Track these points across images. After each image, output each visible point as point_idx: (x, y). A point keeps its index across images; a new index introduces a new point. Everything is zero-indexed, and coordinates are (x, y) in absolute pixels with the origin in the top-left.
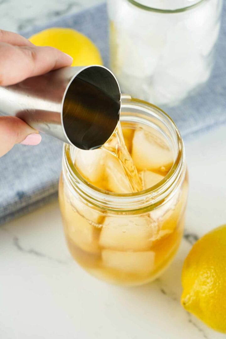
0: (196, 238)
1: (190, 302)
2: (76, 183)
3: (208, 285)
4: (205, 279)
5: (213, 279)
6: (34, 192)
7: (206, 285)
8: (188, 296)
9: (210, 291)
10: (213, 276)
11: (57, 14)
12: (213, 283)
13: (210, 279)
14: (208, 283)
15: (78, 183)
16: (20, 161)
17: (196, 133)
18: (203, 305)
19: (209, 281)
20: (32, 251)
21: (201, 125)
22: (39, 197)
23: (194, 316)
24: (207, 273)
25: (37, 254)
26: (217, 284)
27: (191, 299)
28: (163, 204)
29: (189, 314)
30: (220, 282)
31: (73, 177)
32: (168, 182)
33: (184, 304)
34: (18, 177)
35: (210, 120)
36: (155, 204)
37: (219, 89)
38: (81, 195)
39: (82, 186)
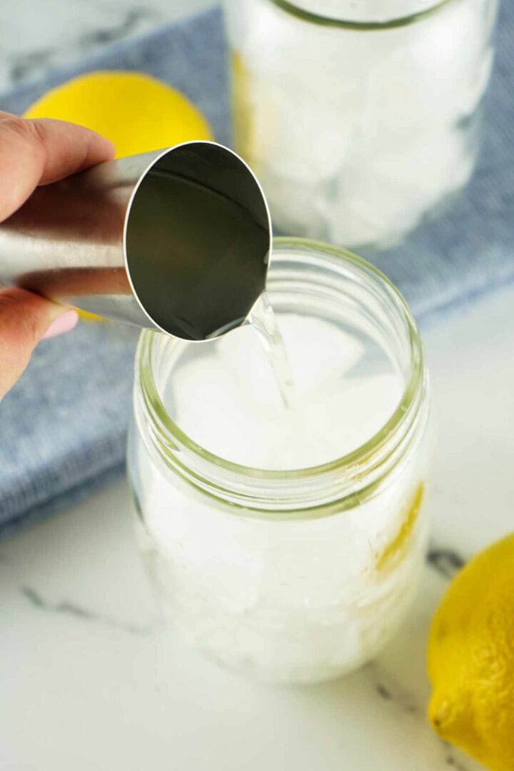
1: (451, 719)
2: (169, 448)
3: (493, 677)
4: (485, 662)
5: (503, 662)
6: (65, 467)
7: (487, 678)
8: (445, 704)
9: (497, 691)
10: (505, 656)
11: (103, 37)
12: (504, 671)
13: (496, 662)
14: (493, 672)
15: (177, 449)
16: (30, 393)
17: (443, 309)
18: (482, 725)
19: (495, 666)
20: (68, 608)
21: (454, 289)
22: (78, 477)
23: (462, 752)
24: (490, 648)
25: (79, 613)
27: (454, 710)
29: (446, 744)
31: (164, 436)
32: (391, 437)
33: (437, 723)
34: (26, 430)
35: (476, 278)
36: (360, 492)
37: (493, 202)
38: (182, 477)
39: (184, 455)
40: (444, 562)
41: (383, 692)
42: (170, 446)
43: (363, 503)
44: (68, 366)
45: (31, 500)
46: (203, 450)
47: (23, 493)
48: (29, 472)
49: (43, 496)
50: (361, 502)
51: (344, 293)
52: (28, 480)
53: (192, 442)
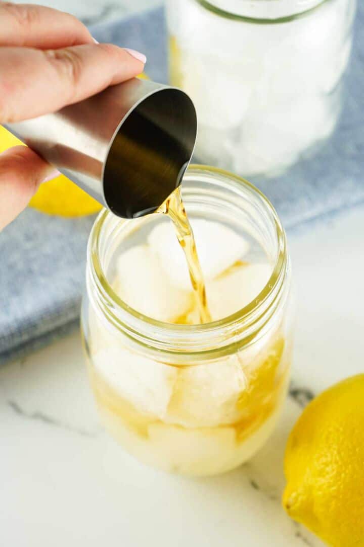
0: (310, 396)
1: (298, 505)
3: (327, 476)
4: (322, 466)
5: (335, 466)
6: (42, 318)
7: (324, 476)
8: (294, 495)
9: (330, 486)
10: (337, 462)
11: (87, 22)
12: (335, 473)
13: (330, 466)
14: (328, 473)
15: (112, 306)
16: (21, 266)
17: (311, 221)
18: (318, 510)
19: (328, 469)
20: (38, 416)
21: (319, 208)
22: (51, 326)
23: (305, 528)
24: (326, 456)
25: (46, 420)
26: (343, 475)
27: (300, 499)
28: (251, 342)
29: (296, 524)
30: (347, 471)
31: (105, 298)
32: (260, 305)
33: (288, 507)
34: (16, 292)
35: (335, 201)
36: (238, 343)
37: (350, 149)
38: (116, 326)
39: (118, 312)
40: (302, 397)
41: (254, 485)
42: (108, 305)
43: (240, 351)
44: (47, 249)
45: (17, 341)
46: (130, 308)
47: (12, 335)
48: (16, 320)
49: (25, 337)
50: (238, 350)
51: (236, 205)
52: (15, 325)
53: (123, 302)
